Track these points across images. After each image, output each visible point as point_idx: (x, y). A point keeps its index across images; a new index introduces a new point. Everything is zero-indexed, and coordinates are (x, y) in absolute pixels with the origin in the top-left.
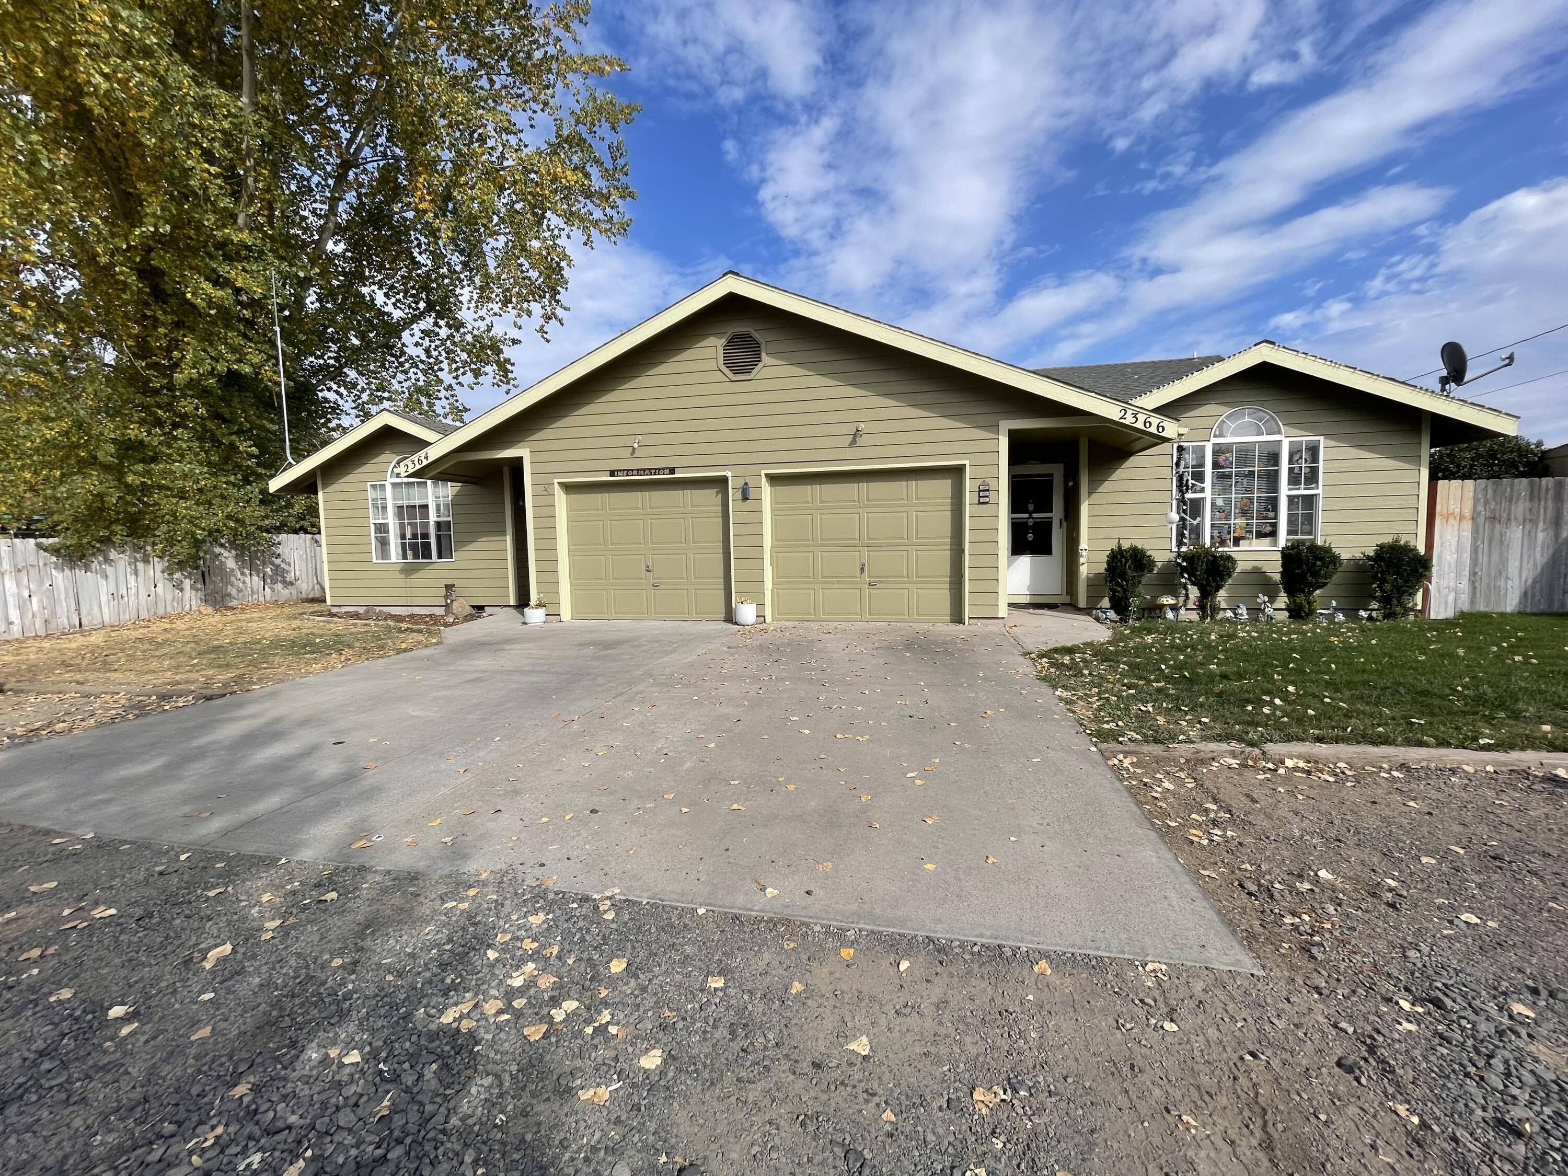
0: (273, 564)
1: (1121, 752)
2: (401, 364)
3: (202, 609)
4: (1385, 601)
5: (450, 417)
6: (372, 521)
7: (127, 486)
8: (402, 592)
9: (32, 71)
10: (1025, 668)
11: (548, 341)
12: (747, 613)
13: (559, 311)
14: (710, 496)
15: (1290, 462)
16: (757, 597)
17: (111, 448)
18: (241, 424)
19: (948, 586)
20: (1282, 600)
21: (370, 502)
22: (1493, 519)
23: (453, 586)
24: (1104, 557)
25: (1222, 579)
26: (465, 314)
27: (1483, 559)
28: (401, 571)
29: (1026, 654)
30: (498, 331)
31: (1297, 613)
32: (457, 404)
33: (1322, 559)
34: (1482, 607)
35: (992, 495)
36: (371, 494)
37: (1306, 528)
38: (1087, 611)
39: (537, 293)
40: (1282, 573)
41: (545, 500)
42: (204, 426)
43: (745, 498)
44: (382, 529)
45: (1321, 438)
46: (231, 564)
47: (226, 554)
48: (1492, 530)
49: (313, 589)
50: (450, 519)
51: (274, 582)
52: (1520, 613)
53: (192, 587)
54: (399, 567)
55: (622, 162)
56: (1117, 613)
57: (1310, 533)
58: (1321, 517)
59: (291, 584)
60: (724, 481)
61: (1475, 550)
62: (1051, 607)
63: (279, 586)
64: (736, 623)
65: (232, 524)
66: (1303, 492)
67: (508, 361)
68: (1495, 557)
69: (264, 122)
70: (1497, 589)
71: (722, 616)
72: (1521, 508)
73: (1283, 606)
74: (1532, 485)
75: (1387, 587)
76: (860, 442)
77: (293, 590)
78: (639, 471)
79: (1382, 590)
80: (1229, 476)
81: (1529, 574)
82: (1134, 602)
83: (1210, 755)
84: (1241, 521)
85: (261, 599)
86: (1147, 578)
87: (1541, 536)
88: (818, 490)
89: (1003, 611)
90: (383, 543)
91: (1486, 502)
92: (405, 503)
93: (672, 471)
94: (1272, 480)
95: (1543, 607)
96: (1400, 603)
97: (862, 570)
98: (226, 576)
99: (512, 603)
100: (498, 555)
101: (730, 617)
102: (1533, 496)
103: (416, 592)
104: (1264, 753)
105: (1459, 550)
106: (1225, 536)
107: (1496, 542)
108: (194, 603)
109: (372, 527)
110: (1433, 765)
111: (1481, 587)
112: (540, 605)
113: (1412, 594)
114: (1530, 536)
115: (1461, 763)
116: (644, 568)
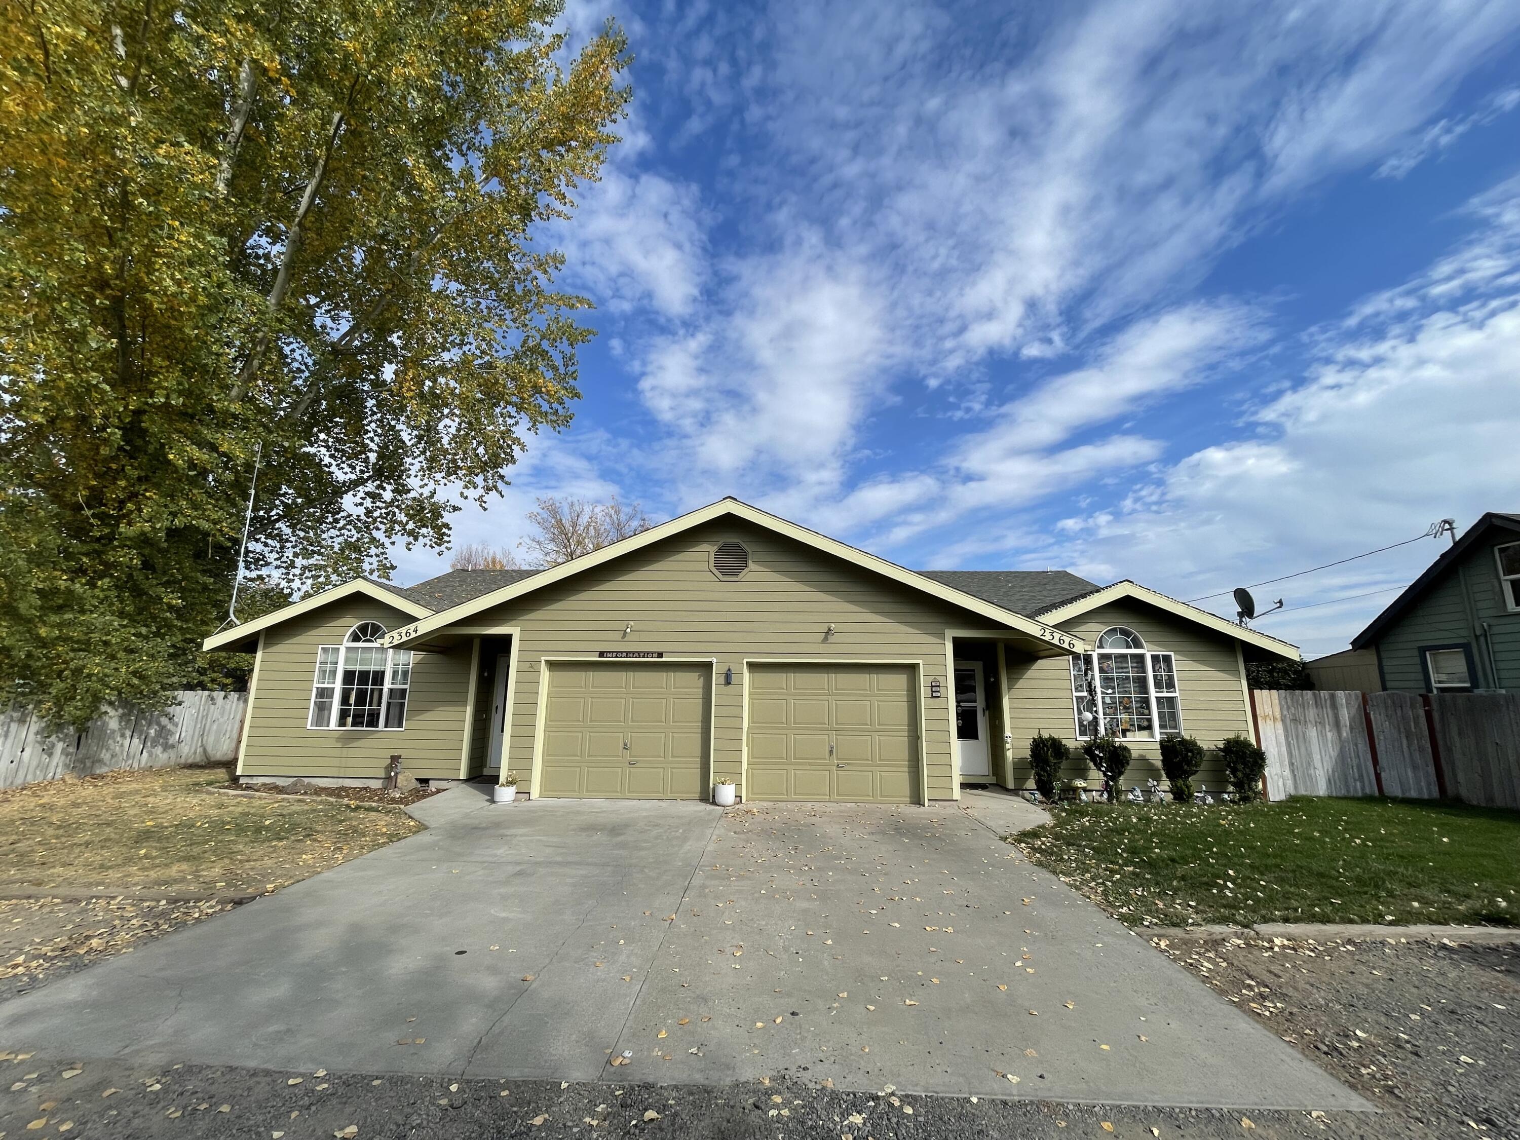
0: (159, 724)
1: (1155, 935)
2: (337, 521)
3: (67, 778)
4: (1239, 785)
5: (376, 574)
6: (316, 685)
7: (38, 638)
8: (336, 762)
9: (102, 267)
10: (1016, 855)
11: (485, 509)
12: (727, 794)
13: (500, 485)
14: (694, 679)
15: (1154, 671)
16: (734, 776)
17: (36, 600)
18: (172, 575)
19: (906, 769)
20: (1166, 784)
21: (318, 665)
22: (1295, 720)
23: (399, 757)
24: (1028, 743)
25: (1123, 766)
26: (413, 482)
27: (1295, 752)
28: (339, 739)
29: (1004, 839)
30: (440, 498)
31: (1181, 795)
32: (384, 561)
33: (1191, 751)
34: (1302, 792)
35: (942, 690)
36: (320, 656)
37: (1172, 723)
38: (1015, 792)
39: (483, 467)
40: (1163, 761)
41: (531, 676)
42: (130, 576)
43: (728, 682)
44: (324, 694)
45: (1172, 654)
46: (113, 724)
47: (112, 712)
48: (1297, 729)
49: (195, 753)
50: (407, 687)
51: (155, 743)
52: (1330, 797)
53: (64, 752)
54: (336, 735)
55: (571, 369)
56: (1043, 794)
57: (1175, 728)
58: (1181, 715)
59: (173, 746)
60: (709, 665)
61: (1288, 745)
62: (983, 787)
63: (159, 750)
64: (714, 803)
65: (136, 681)
66: (1165, 695)
67: (447, 526)
68: (1303, 750)
69: (287, 319)
70: (1310, 776)
71: (697, 796)
72: (1312, 713)
73: (1167, 789)
74: (1314, 694)
75: (1240, 774)
76: (831, 639)
77: (172, 753)
78: (628, 654)
79: (1235, 777)
80: (1112, 679)
81: (1328, 765)
82: (1057, 785)
83: (1220, 937)
84: (1125, 716)
85: (136, 765)
86: (1064, 764)
87: (1329, 735)
88: (792, 677)
89: (957, 793)
90: (322, 709)
91: (1288, 708)
92: (358, 668)
93: (660, 655)
94: (1142, 683)
95: (1343, 792)
96: (1250, 789)
97: (831, 752)
98: (103, 736)
99: (461, 777)
100: (455, 726)
101: (708, 796)
102: (1318, 703)
103: (351, 762)
104: (1257, 933)
105: (1278, 744)
106: (1115, 728)
107: (1301, 739)
108: (59, 770)
109: (314, 691)
110: (1368, 939)
111: (1299, 775)
112: (511, 783)
113: (1256, 781)
114: (1322, 735)
115: (1384, 936)
116: (621, 746)
